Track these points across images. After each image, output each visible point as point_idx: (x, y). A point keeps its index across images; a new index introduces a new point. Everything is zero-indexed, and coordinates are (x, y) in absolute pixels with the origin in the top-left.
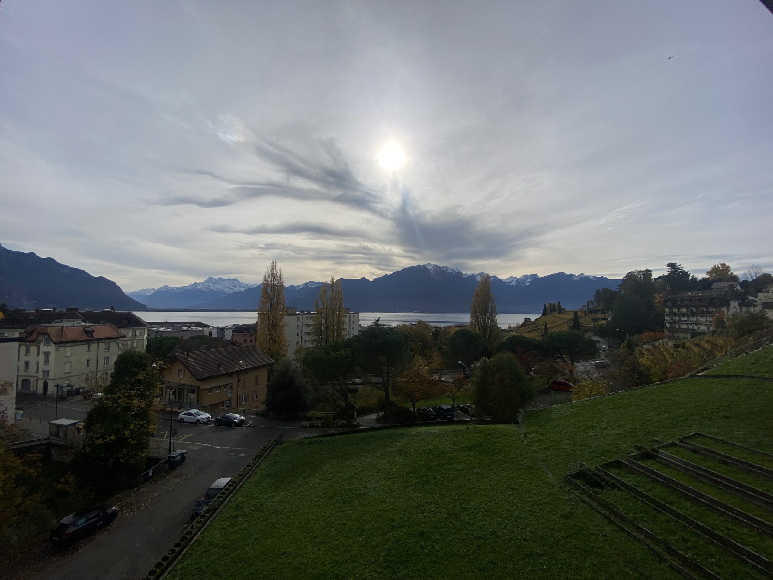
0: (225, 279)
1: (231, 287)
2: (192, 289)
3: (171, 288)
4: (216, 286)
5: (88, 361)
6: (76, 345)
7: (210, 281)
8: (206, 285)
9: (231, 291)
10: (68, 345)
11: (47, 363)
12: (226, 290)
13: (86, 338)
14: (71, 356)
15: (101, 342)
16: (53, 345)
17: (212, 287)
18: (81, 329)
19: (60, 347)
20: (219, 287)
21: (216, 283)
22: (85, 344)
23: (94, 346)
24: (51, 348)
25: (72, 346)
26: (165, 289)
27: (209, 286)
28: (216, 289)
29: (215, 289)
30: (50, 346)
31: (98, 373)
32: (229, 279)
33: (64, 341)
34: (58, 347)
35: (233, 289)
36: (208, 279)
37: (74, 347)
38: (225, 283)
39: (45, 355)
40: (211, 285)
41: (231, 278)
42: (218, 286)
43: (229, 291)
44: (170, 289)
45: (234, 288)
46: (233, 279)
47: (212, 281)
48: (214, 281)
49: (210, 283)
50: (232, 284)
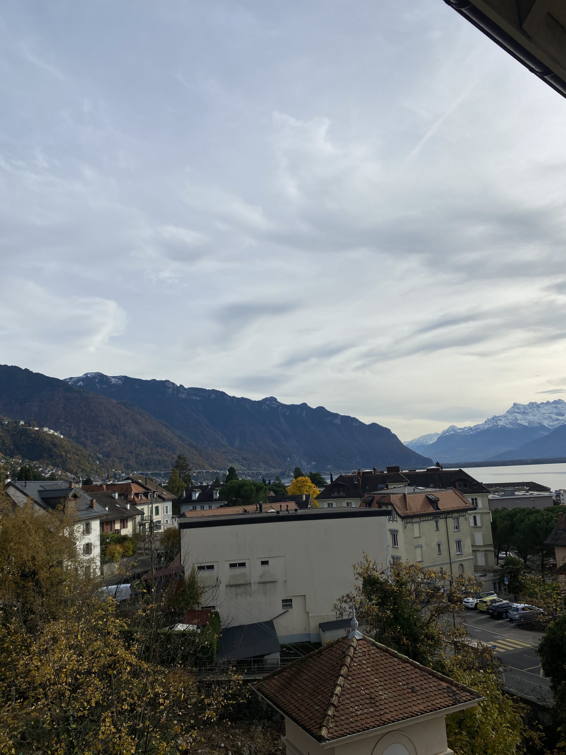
0: (541, 403)
1: (554, 416)
2: (491, 428)
3: (460, 429)
4: (528, 418)
5: (439, 545)
6: (423, 521)
7: (516, 410)
8: (510, 417)
9: (555, 423)
10: (414, 520)
11: (396, 546)
12: (546, 423)
13: (431, 510)
14: (420, 537)
15: (448, 516)
16: (399, 519)
17: (521, 420)
18: (423, 496)
19: (407, 523)
20: (533, 418)
21: (527, 413)
22: (432, 520)
23: (442, 522)
24: (398, 525)
25: (419, 523)
26: (452, 432)
27: (516, 419)
28: (529, 423)
29: (526, 424)
30: (397, 521)
31: (452, 564)
32: (548, 403)
33: (410, 514)
34: (405, 523)
35: (558, 420)
36: (512, 407)
37: (422, 523)
38: (542, 411)
39: (392, 534)
40: (519, 416)
41: (551, 401)
42: (530, 418)
43: (551, 424)
44: (458, 431)
45: (560, 418)
46: (555, 402)
47: (519, 411)
48: (523, 410)
49: (515, 414)
50: (555, 411)
